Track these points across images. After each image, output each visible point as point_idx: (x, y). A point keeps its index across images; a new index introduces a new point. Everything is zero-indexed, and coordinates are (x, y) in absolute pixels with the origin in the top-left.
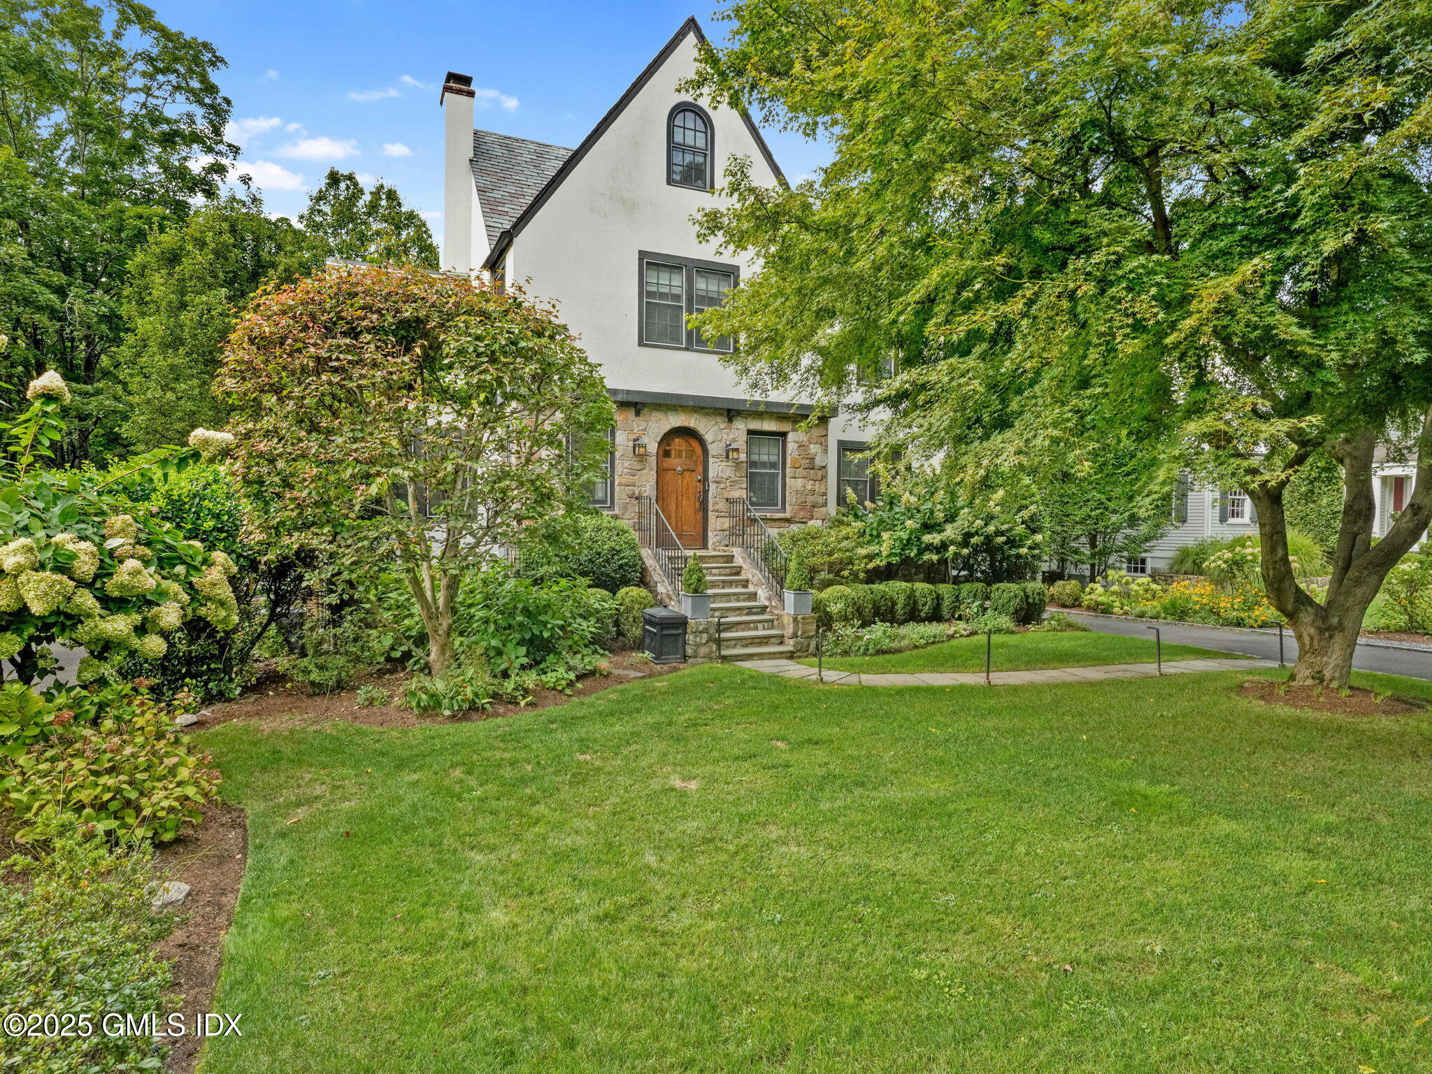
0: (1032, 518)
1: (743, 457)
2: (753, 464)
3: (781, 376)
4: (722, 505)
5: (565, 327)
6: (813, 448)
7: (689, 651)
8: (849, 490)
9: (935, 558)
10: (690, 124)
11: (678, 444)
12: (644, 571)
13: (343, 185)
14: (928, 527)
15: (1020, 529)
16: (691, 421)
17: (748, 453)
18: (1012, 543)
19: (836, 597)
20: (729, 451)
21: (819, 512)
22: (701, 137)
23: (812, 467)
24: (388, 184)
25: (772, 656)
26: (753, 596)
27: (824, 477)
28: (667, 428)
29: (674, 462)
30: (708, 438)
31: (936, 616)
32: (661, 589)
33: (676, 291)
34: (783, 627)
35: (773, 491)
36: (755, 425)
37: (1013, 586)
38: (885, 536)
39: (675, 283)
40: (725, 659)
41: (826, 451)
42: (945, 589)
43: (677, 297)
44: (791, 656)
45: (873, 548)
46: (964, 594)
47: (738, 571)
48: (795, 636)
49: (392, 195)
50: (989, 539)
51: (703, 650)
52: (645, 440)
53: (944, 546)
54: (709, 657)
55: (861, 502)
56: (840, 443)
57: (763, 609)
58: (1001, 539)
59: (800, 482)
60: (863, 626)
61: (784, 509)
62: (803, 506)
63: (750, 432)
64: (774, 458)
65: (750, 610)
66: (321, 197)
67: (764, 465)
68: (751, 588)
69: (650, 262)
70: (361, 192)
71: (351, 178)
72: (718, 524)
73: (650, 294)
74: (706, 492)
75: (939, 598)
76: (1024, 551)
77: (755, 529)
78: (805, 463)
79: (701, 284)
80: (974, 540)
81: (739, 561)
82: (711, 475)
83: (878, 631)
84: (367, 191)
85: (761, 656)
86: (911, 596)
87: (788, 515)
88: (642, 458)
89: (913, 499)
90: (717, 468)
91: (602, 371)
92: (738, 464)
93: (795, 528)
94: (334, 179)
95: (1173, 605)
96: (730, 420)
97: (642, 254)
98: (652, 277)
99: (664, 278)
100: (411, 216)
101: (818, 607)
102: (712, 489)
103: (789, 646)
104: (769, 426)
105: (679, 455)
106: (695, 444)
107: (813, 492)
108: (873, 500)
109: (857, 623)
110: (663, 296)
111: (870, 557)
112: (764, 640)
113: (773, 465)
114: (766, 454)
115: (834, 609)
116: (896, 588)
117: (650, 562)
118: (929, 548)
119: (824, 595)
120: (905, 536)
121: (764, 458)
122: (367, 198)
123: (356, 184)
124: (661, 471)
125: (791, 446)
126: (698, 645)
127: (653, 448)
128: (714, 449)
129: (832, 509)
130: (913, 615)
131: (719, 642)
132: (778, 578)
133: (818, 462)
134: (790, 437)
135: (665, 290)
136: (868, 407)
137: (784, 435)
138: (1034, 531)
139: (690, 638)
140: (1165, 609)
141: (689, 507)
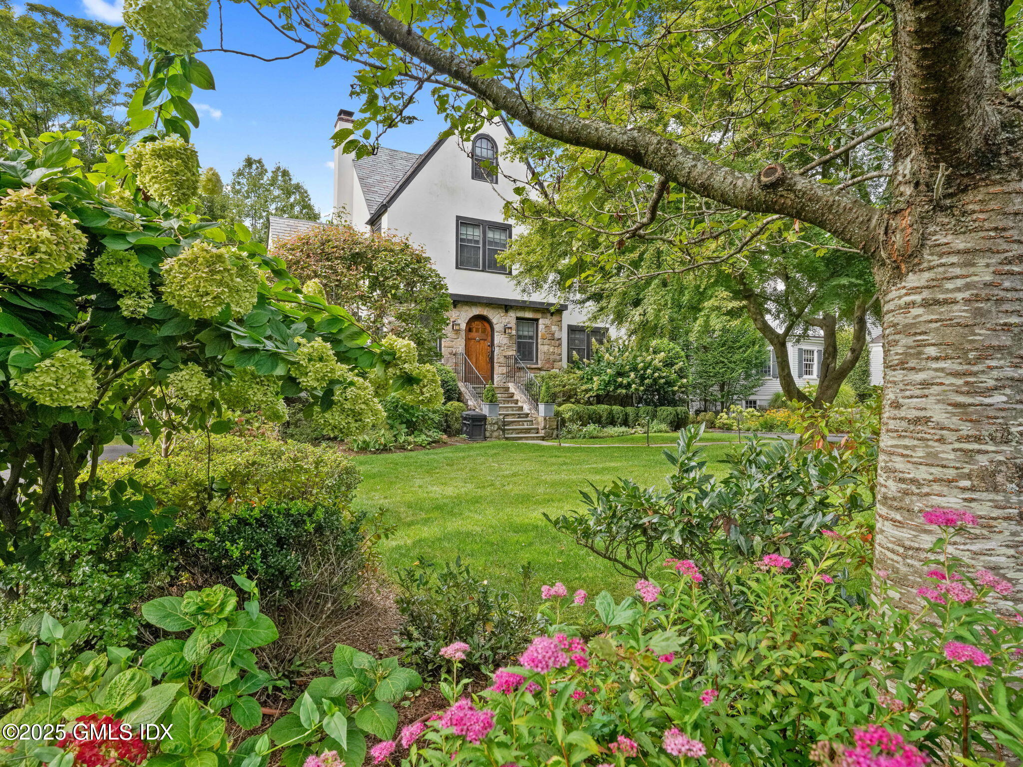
0: (681, 369)
1: (514, 332)
2: (519, 337)
3: (537, 285)
4: (502, 360)
5: (429, 258)
6: (554, 328)
7: (488, 434)
8: (574, 353)
9: (624, 391)
10: (484, 146)
11: (477, 324)
12: (460, 394)
13: (254, 166)
14: (620, 374)
15: (674, 376)
16: (485, 312)
17: (517, 330)
18: (669, 384)
19: (567, 409)
20: (506, 328)
21: (557, 364)
22: (490, 152)
23: (554, 340)
24: (283, 166)
25: (533, 438)
26: (521, 408)
27: (560, 345)
28: (471, 315)
29: (474, 334)
30: (494, 321)
31: (625, 423)
32: (470, 403)
33: (477, 238)
34: (538, 423)
35: (531, 353)
36: (521, 314)
37: (670, 408)
38: (595, 378)
39: (475, 234)
40: (507, 439)
41: (561, 330)
42: (629, 410)
43: (477, 242)
44: (543, 439)
45: (589, 386)
46: (641, 412)
47: (512, 395)
48: (545, 428)
49: (285, 173)
50: (655, 381)
51: (495, 434)
52: (459, 322)
53: (629, 386)
54: (498, 438)
55: (581, 359)
56: (569, 327)
57: (527, 415)
58: (662, 381)
59: (546, 348)
60: (582, 425)
61: (537, 363)
62: (548, 361)
63: (518, 318)
64: (531, 334)
65: (519, 416)
66: (240, 174)
67: (525, 337)
68: (520, 404)
69: (463, 222)
70: (266, 171)
71: (259, 162)
72: (499, 371)
73: (462, 240)
74: (493, 352)
75: (627, 415)
76: (676, 388)
77: (521, 374)
78: (549, 336)
79: (490, 235)
80: (646, 381)
81: (512, 390)
82: (496, 342)
83: (591, 427)
84: (270, 171)
85: (526, 438)
86: (610, 413)
87: (539, 366)
88: (457, 331)
89: (611, 358)
90: (499, 339)
91: (446, 281)
92: (511, 337)
93: (543, 373)
94: (249, 162)
95: (766, 423)
96: (507, 311)
97: (458, 218)
98: (463, 230)
99: (470, 231)
100: (298, 187)
101: (558, 414)
102: (497, 351)
103: (542, 433)
104: (529, 315)
105: (477, 331)
106: (487, 325)
107: (554, 353)
108: (588, 359)
109: (579, 423)
110: (470, 241)
111: (587, 391)
112: (528, 431)
113: (531, 338)
114: (527, 332)
115: (567, 416)
116: (603, 408)
117: (463, 389)
118: (621, 386)
119: (561, 409)
120: (607, 378)
121: (526, 333)
122: (269, 175)
123: (262, 166)
124: (468, 340)
125: (541, 327)
126: (493, 431)
127: (463, 326)
128: (497, 328)
129: (564, 363)
130: (612, 422)
131: (504, 431)
132: (535, 400)
133: (557, 336)
134: (541, 321)
135: (470, 238)
136: (583, 302)
137: (537, 320)
138: (681, 377)
139: (488, 427)
140: (761, 425)
141: (483, 360)
